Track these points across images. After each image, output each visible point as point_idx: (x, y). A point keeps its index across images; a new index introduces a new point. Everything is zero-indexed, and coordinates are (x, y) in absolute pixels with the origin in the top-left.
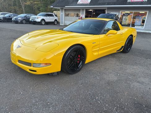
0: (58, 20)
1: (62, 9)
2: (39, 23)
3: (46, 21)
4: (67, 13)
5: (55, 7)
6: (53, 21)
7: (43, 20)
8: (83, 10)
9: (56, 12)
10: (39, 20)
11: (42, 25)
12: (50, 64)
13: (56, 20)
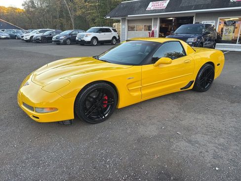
0: (118, 38)
1: (124, 20)
2: (89, 44)
3: (100, 39)
4: (131, 25)
5: (113, 17)
6: (110, 38)
7: (95, 38)
8: (156, 19)
9: (117, 24)
10: (88, 39)
11: (93, 45)
12: (56, 109)
13: (114, 37)
